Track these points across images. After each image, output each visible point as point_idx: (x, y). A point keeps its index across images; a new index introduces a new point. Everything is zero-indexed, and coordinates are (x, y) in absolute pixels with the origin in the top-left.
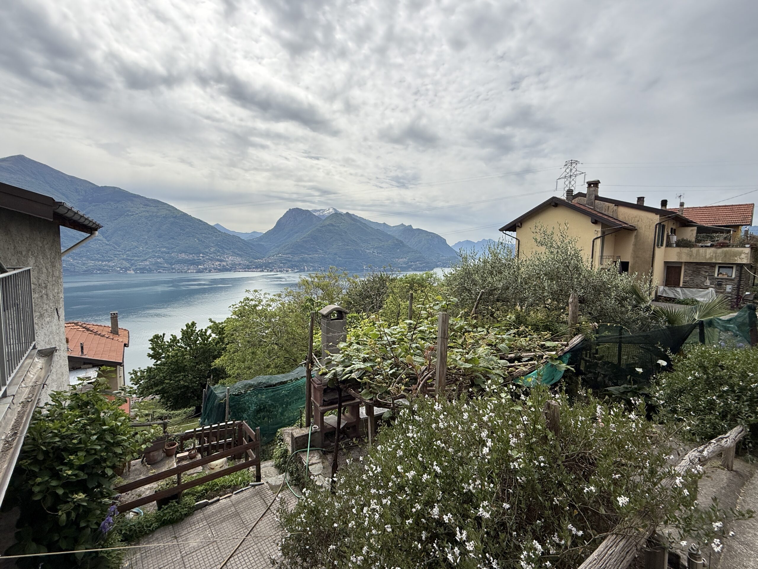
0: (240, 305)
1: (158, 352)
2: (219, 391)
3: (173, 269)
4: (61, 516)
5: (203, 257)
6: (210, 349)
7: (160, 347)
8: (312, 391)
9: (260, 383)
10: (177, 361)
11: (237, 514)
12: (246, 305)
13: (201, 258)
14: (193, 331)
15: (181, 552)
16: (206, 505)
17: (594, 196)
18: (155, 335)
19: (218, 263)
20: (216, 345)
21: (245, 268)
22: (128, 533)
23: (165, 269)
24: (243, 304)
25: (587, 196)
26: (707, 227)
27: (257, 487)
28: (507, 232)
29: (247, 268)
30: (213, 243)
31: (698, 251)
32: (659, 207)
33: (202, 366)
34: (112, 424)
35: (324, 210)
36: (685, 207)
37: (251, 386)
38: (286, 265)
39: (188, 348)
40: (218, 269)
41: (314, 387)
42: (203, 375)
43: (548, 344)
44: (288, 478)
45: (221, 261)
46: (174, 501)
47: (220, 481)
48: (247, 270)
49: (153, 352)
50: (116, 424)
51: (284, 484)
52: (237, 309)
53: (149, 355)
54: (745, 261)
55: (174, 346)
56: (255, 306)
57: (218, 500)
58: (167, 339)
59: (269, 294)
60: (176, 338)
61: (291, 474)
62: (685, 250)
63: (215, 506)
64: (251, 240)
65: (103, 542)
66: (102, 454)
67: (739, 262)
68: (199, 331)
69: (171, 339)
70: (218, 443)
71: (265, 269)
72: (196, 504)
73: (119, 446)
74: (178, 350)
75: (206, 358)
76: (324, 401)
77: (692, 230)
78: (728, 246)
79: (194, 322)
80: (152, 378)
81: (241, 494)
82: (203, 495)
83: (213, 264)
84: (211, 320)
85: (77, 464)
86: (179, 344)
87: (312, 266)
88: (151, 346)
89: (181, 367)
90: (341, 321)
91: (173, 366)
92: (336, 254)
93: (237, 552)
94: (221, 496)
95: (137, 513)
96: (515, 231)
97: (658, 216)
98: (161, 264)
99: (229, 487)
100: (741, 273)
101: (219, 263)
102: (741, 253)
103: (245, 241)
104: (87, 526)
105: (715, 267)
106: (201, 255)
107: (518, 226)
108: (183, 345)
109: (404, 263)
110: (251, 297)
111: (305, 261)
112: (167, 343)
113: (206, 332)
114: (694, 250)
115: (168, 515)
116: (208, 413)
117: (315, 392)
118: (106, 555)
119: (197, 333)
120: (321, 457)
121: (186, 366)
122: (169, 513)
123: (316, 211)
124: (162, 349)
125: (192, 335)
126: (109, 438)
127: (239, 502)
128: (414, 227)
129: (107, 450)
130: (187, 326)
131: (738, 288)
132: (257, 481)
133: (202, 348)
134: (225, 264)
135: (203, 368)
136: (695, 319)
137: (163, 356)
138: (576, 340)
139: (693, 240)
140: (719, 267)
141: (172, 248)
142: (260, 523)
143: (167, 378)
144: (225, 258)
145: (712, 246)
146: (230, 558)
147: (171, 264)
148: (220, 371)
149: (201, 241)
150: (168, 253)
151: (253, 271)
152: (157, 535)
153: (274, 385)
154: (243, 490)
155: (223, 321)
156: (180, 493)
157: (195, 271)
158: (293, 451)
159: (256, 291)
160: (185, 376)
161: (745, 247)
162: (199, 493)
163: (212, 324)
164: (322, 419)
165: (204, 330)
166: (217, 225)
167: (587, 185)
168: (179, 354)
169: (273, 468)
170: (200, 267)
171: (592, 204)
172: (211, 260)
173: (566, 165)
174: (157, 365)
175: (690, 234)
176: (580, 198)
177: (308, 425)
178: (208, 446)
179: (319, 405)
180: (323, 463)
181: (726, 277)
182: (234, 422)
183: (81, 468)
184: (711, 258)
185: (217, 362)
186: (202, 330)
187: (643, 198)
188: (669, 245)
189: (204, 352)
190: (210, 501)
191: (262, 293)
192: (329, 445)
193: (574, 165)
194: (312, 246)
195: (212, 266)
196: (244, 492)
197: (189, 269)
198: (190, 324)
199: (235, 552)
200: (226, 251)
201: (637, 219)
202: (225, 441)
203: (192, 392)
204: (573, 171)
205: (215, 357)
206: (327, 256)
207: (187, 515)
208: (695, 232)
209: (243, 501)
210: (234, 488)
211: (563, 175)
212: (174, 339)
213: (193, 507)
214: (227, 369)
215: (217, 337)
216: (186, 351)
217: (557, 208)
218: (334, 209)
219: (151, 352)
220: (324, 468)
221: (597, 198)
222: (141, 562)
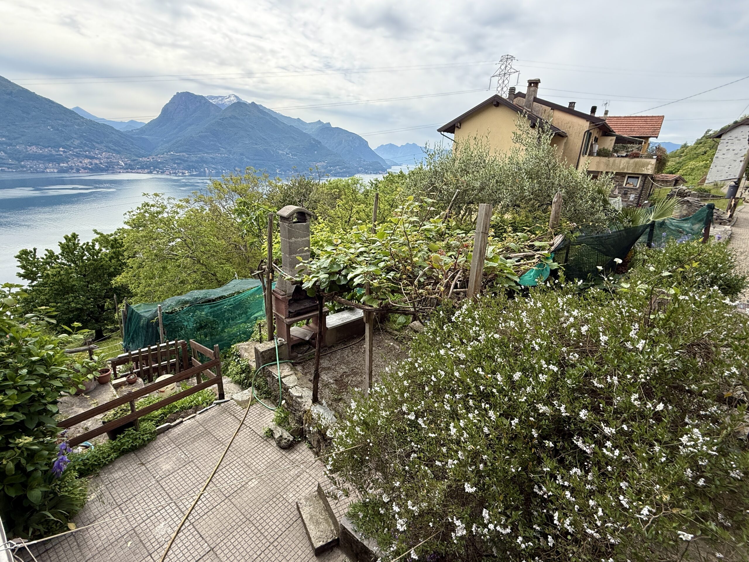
0: (138, 211)
1: (32, 271)
2: (143, 310)
3: (23, 167)
4: (6, 465)
5: (64, 152)
6: (102, 266)
7: (33, 264)
8: (273, 303)
9: (197, 298)
10: (61, 280)
11: (207, 433)
12: (146, 212)
13: (61, 153)
14: (75, 245)
15: (154, 477)
16: (169, 428)
17: (533, 97)
18: (23, 251)
19: (87, 161)
20: (110, 260)
21: (127, 169)
22: (83, 467)
23: (9, 166)
24: (142, 211)
25: (527, 97)
26: (624, 137)
27: (222, 405)
28: (445, 134)
29: (129, 168)
30: (76, 134)
31: (614, 161)
32: (589, 113)
33: (96, 286)
34: (42, 354)
35: (223, 98)
36: (608, 115)
37: (186, 302)
38: (181, 166)
39: (72, 265)
40: (89, 169)
41: (277, 298)
42: (99, 295)
43: (537, 244)
44: (256, 392)
45: (92, 158)
46: (130, 429)
47: (178, 404)
48: (129, 170)
49: (24, 271)
50: (47, 353)
51: (253, 399)
52: (135, 217)
53: (20, 275)
54: (650, 172)
55: (52, 263)
56: (159, 213)
57: (182, 422)
58: (41, 254)
59: (174, 199)
60: (53, 253)
61: (258, 388)
62: (604, 159)
63: (179, 428)
64: (129, 132)
65: (59, 482)
66: (38, 390)
67: (645, 172)
68: (84, 244)
69: (46, 255)
70: (160, 364)
71: (154, 170)
72: (158, 428)
73: (57, 378)
74: (59, 267)
75: (100, 276)
76: (290, 312)
77: (611, 140)
78: (638, 157)
79: (74, 234)
80: (30, 302)
81: (207, 413)
82: (162, 418)
83: (81, 162)
84: (95, 231)
85: (10, 404)
86: (59, 261)
87: (215, 168)
88: (19, 264)
89: (68, 287)
90: (304, 224)
91: (56, 287)
92: (242, 154)
93: (220, 468)
94: (183, 418)
95: (87, 447)
96: (453, 132)
97: (588, 123)
98: (3, 159)
99: (190, 407)
100: (644, 183)
101: (89, 160)
102: (648, 164)
103: (122, 133)
104: (36, 470)
105: (624, 177)
106: (61, 149)
107: (458, 127)
108: (66, 262)
109: (323, 166)
110: (151, 203)
111: (203, 161)
112: (42, 260)
113: (93, 246)
114: (611, 159)
115: (127, 444)
116: (133, 335)
117: (276, 304)
118: (67, 494)
119: (82, 247)
120: (292, 369)
121: (75, 285)
122: (128, 441)
123: (212, 97)
124: (37, 267)
125: (75, 249)
126: (41, 370)
127: (206, 421)
128: (333, 126)
129: (42, 385)
130: (66, 239)
131: (640, 197)
132: (220, 399)
133: (92, 264)
134: (97, 162)
135: (98, 287)
136: (649, 220)
137: (39, 275)
138: (558, 240)
139: (611, 150)
140: (629, 177)
141: (15, 139)
142: (237, 438)
143: (51, 300)
144: (97, 155)
145: (627, 156)
146: (214, 474)
147: (19, 160)
148: (120, 290)
149: (58, 130)
150: (11, 145)
151: (138, 173)
152: (118, 465)
153: (214, 300)
154: (207, 410)
155: (113, 233)
156: (136, 420)
157: (56, 171)
158: (258, 366)
159: (156, 195)
160: (75, 297)
161: (652, 158)
162: (156, 417)
163: (99, 236)
164: (288, 331)
165: (90, 244)
166: (77, 108)
167: (527, 84)
168: (62, 272)
169: (232, 384)
170: (62, 165)
171: (530, 106)
172: (78, 157)
173: (501, 61)
174: (33, 286)
175: (609, 143)
176: (519, 98)
177: (271, 338)
178: (148, 369)
179: (284, 318)
180: (296, 374)
181: (631, 186)
182: (176, 342)
183: (15, 408)
184: (623, 169)
185: (118, 280)
186: (88, 243)
187: (574, 103)
188: (591, 154)
189: (95, 270)
190: (172, 424)
191: (166, 197)
192: (296, 357)
193: (509, 61)
194: (212, 143)
195: (80, 164)
196: (209, 411)
197: (46, 168)
198: (70, 236)
199: (217, 468)
200: (97, 145)
201: (569, 125)
202: (168, 362)
203: (88, 315)
204: (508, 68)
205: (113, 275)
206: (231, 156)
207: (149, 441)
208: (614, 141)
209: (211, 419)
210: (197, 408)
211: (498, 73)
212: (51, 255)
213: (155, 431)
214: (131, 287)
215: (108, 251)
216: (71, 269)
217: (498, 108)
218: (236, 96)
219: (22, 271)
220: (298, 379)
221: (536, 100)
222: (108, 493)
